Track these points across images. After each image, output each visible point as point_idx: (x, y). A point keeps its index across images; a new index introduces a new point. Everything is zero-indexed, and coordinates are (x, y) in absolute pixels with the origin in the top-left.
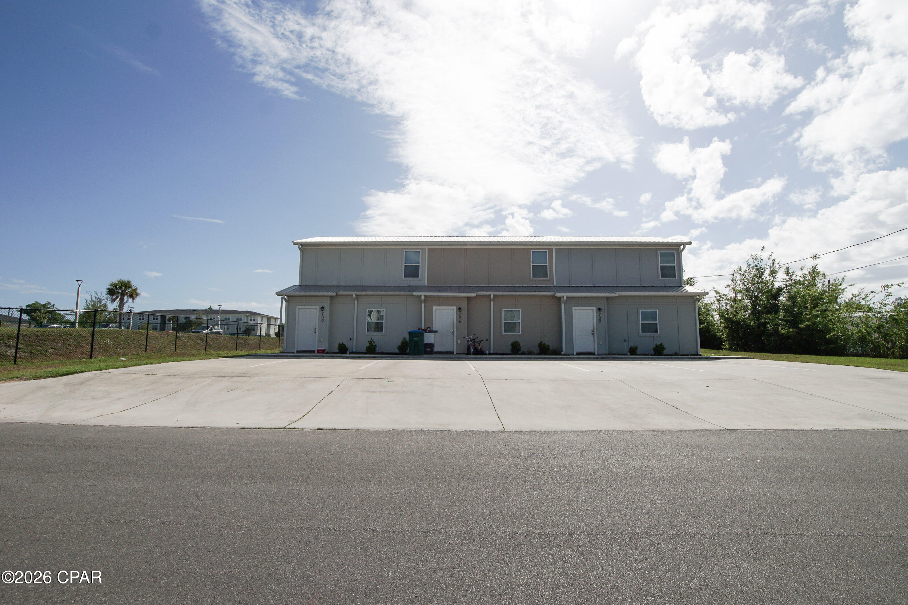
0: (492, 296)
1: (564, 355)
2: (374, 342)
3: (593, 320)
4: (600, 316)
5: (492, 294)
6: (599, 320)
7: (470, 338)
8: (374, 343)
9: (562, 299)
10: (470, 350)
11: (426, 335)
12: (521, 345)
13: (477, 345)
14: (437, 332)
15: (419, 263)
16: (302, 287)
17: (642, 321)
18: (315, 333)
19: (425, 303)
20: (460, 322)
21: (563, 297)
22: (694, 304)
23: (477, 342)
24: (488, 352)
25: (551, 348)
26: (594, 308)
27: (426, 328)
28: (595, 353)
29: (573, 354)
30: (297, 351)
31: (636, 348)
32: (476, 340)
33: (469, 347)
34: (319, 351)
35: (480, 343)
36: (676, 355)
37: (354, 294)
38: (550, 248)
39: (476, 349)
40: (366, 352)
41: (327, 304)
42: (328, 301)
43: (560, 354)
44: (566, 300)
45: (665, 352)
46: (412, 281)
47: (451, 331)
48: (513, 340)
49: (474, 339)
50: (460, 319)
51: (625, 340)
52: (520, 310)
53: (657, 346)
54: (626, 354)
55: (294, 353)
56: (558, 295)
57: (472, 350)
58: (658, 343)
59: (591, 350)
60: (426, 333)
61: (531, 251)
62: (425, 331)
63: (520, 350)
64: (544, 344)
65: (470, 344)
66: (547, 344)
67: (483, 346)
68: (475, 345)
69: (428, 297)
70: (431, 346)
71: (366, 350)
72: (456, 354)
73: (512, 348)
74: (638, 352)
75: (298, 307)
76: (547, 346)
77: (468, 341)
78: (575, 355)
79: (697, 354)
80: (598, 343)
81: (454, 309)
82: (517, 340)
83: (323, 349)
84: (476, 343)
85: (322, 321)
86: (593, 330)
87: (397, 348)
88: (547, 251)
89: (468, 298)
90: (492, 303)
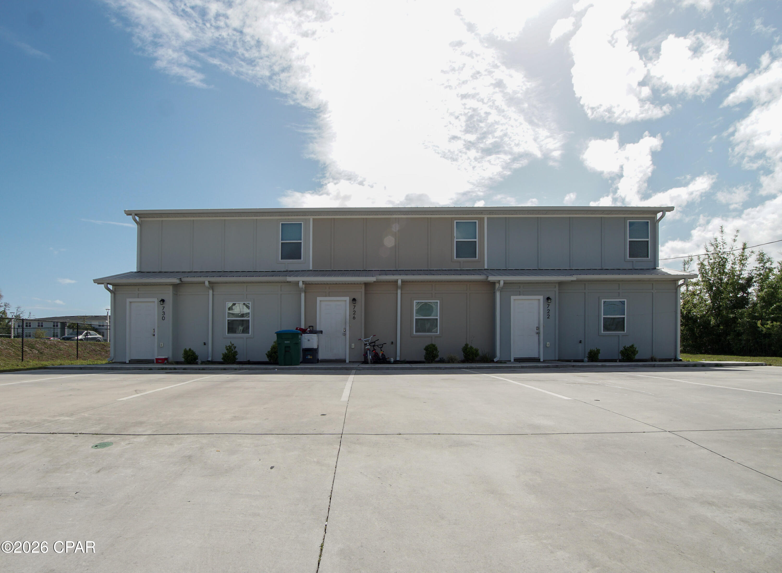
0: (399, 282)
1: (497, 362)
2: (235, 347)
3: (539, 313)
4: (549, 308)
5: (400, 278)
6: (548, 315)
7: (368, 341)
8: (235, 349)
9: (497, 285)
10: (367, 357)
11: (305, 337)
12: (438, 350)
13: (378, 350)
14: (321, 332)
15: (301, 240)
16: (140, 273)
17: (604, 315)
18: (154, 335)
19: (305, 292)
20: (354, 318)
21: (499, 282)
22: (675, 291)
23: (378, 346)
24: (392, 360)
25: (480, 352)
26: (541, 298)
27: (308, 327)
28: (540, 359)
29: (510, 361)
30: (129, 361)
31: (598, 351)
32: (377, 343)
33: (365, 355)
34: (159, 361)
35: (382, 347)
36: (652, 361)
37: (206, 280)
38: (480, 218)
39: (376, 355)
40: (222, 360)
41: (168, 294)
42: (170, 290)
43: (492, 361)
44: (503, 286)
45: (637, 357)
46: (292, 264)
47: (343, 331)
48: (428, 343)
49: (375, 342)
50: (354, 314)
51: (580, 342)
52: (438, 301)
53: (626, 349)
54: (582, 361)
55: (125, 363)
56: (491, 278)
57: (370, 357)
58: (628, 345)
59: (535, 355)
60: (306, 335)
61: (455, 221)
62: (304, 331)
63: (437, 356)
64: (471, 348)
65: (368, 349)
66: (474, 347)
67: (387, 351)
68: (374, 350)
69: (309, 284)
70: (313, 352)
71: (223, 359)
72: (349, 362)
73: (427, 354)
74: (600, 357)
75: (128, 300)
76: (475, 350)
77: (365, 344)
78: (512, 363)
79: (676, 360)
80: (545, 346)
81: (346, 301)
82: (434, 343)
83: (164, 357)
84: (376, 348)
85: (163, 318)
86: (538, 328)
87: (266, 356)
88: (477, 221)
89: (366, 285)
90: (399, 292)
